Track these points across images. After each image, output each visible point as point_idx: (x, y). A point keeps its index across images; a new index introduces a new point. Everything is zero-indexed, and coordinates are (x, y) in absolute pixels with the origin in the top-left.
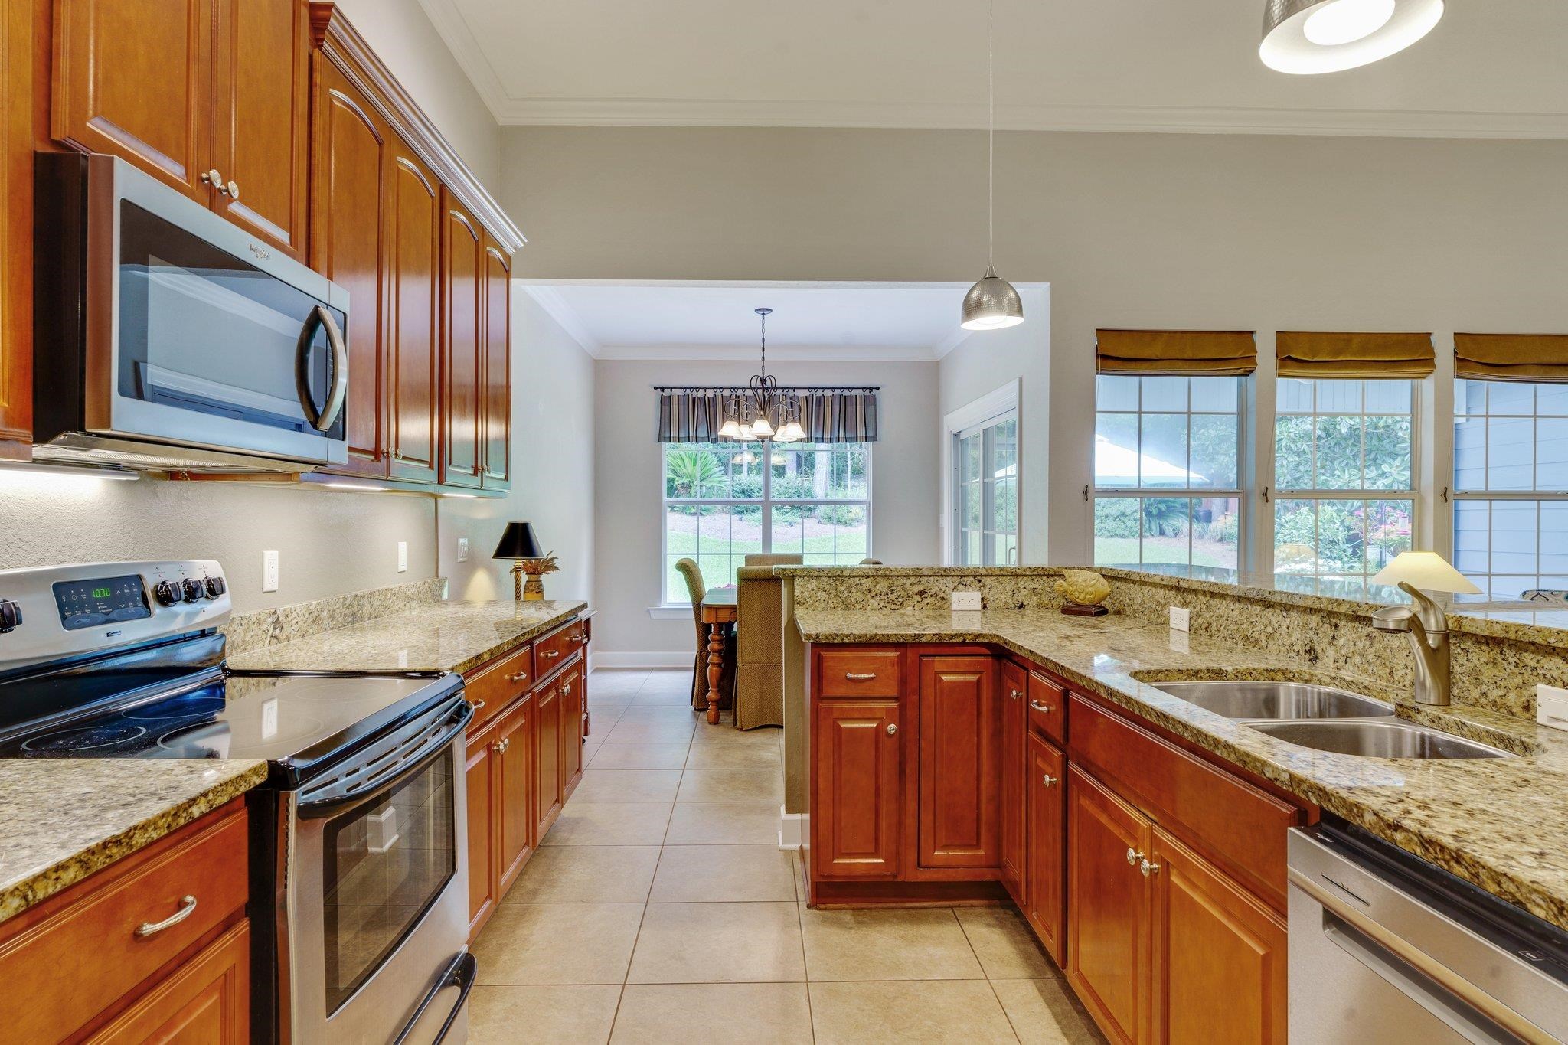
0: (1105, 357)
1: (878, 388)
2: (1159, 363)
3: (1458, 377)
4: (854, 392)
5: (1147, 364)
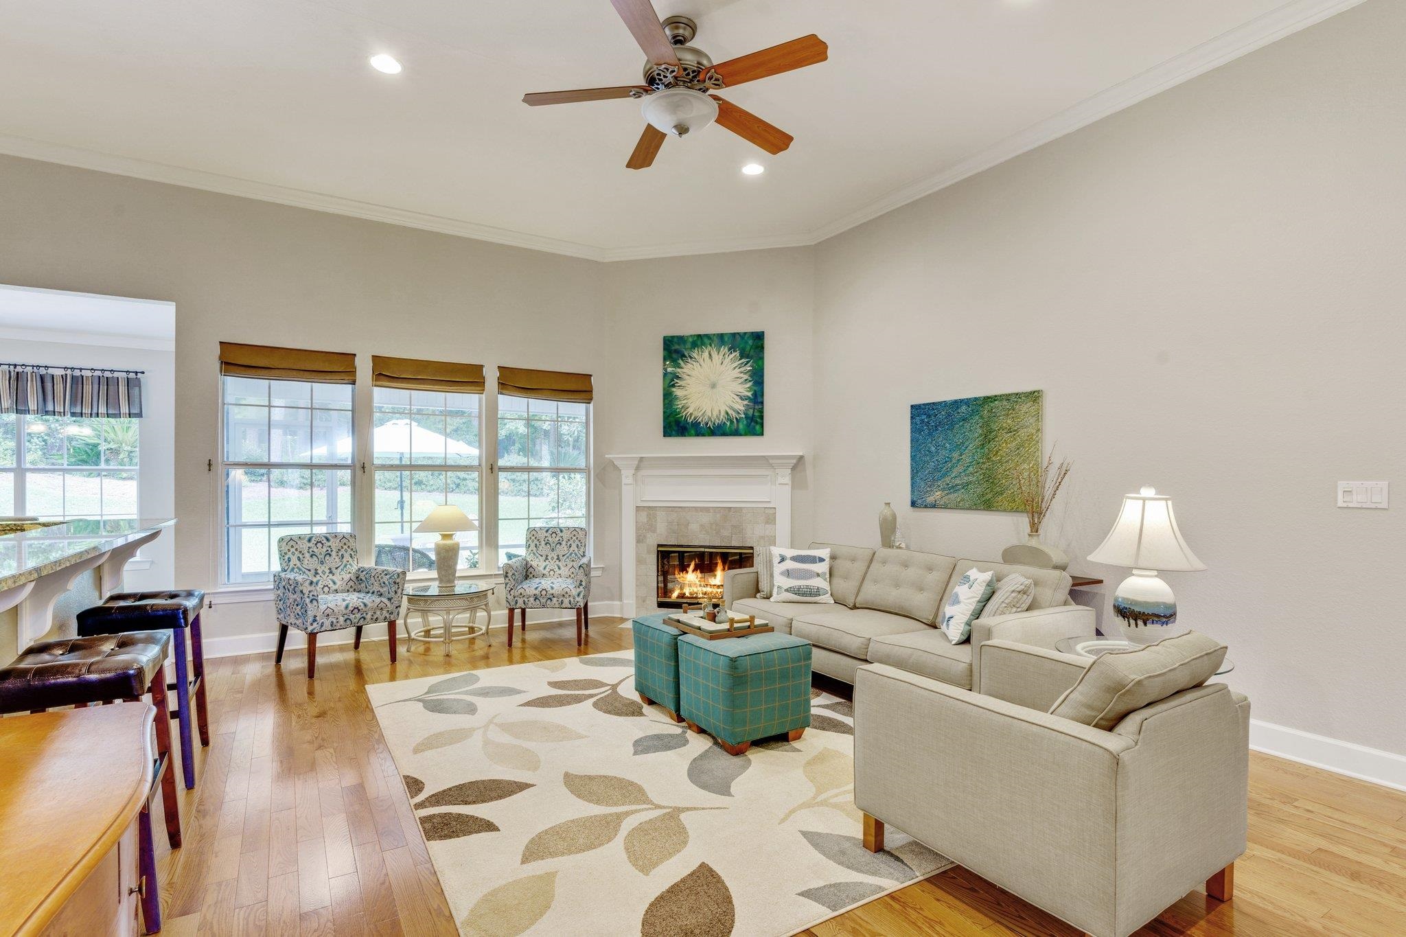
0: (227, 363)
1: (143, 373)
2: (276, 371)
3: (502, 394)
4: (116, 375)
5: (267, 371)
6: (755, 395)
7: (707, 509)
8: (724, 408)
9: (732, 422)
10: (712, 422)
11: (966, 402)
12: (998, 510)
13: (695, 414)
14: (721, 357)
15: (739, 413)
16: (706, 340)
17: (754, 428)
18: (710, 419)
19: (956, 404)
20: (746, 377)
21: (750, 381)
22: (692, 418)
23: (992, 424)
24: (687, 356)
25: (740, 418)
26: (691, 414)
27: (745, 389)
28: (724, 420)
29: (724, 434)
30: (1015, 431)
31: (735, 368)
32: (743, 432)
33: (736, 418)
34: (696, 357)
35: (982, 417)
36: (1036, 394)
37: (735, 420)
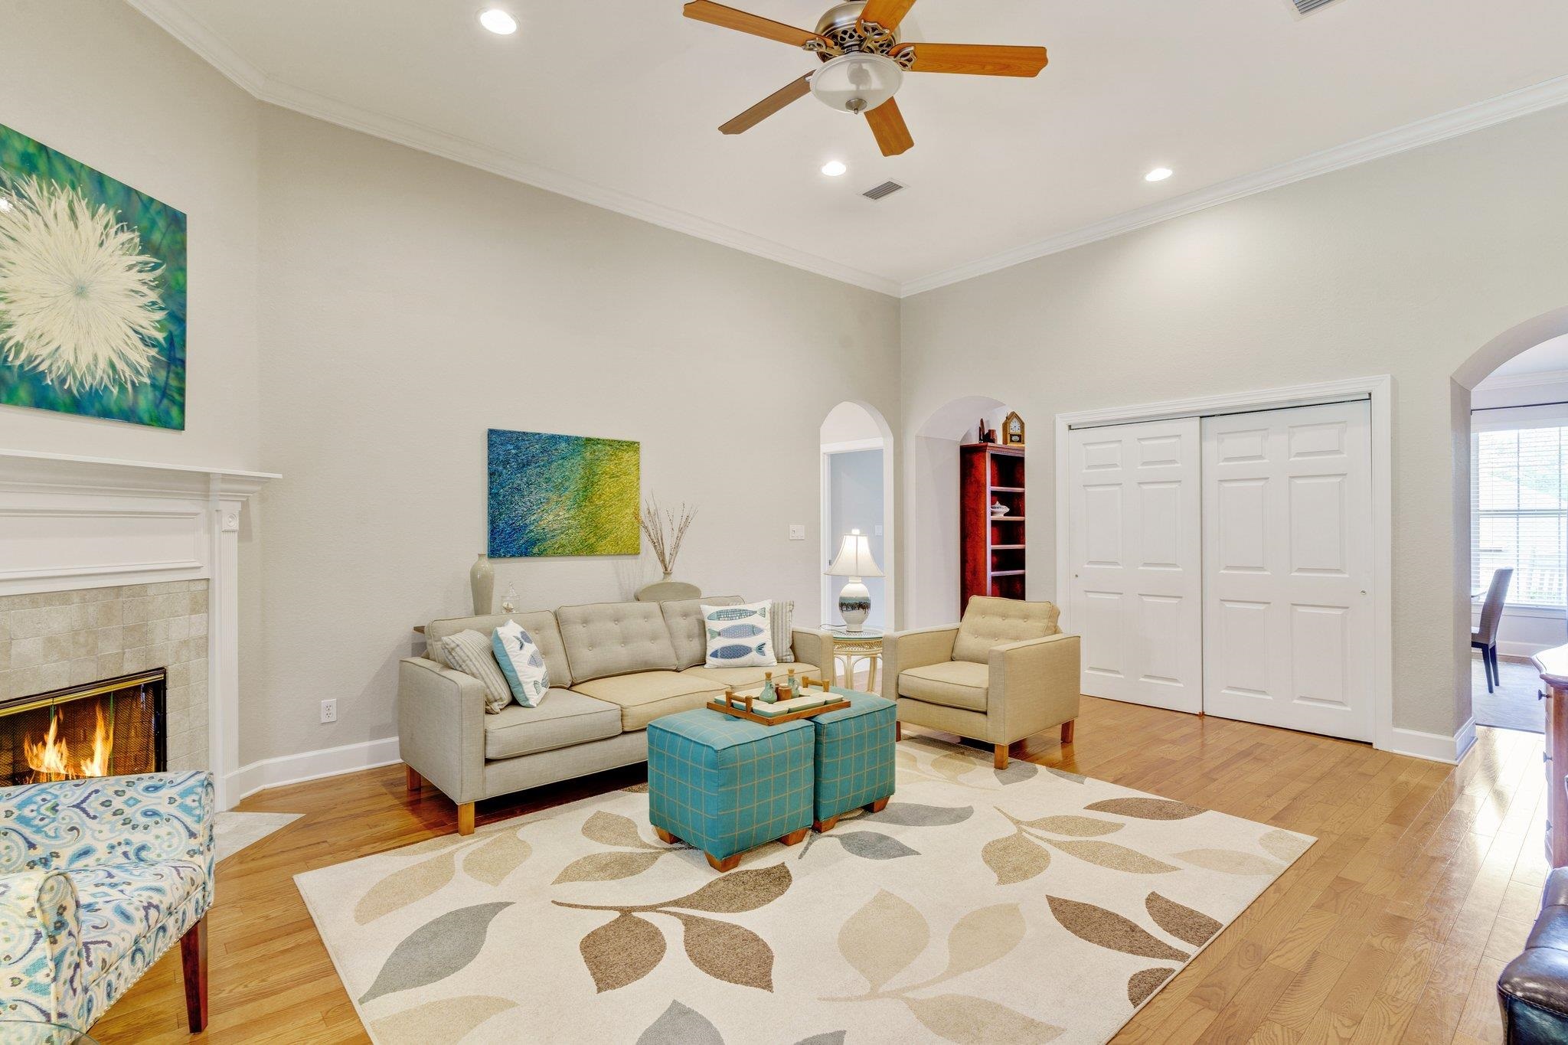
6: (170, 339)
7: (64, 597)
8: (105, 354)
9: (122, 388)
10: (75, 377)
11: (568, 439)
12: (601, 555)
13: (31, 348)
14: (100, 228)
15: (138, 372)
16: (60, 167)
17: (168, 413)
18: (71, 370)
19: (554, 439)
20: (153, 296)
21: (161, 309)
22: (23, 356)
23: (595, 468)
24: (8, 183)
25: (141, 383)
26: (19, 347)
27: (151, 322)
28: (106, 380)
29: (106, 414)
30: (617, 476)
31: (130, 268)
32: (146, 418)
33: (133, 383)
34: (34, 197)
35: (584, 458)
36: (636, 445)
37: (129, 386)
